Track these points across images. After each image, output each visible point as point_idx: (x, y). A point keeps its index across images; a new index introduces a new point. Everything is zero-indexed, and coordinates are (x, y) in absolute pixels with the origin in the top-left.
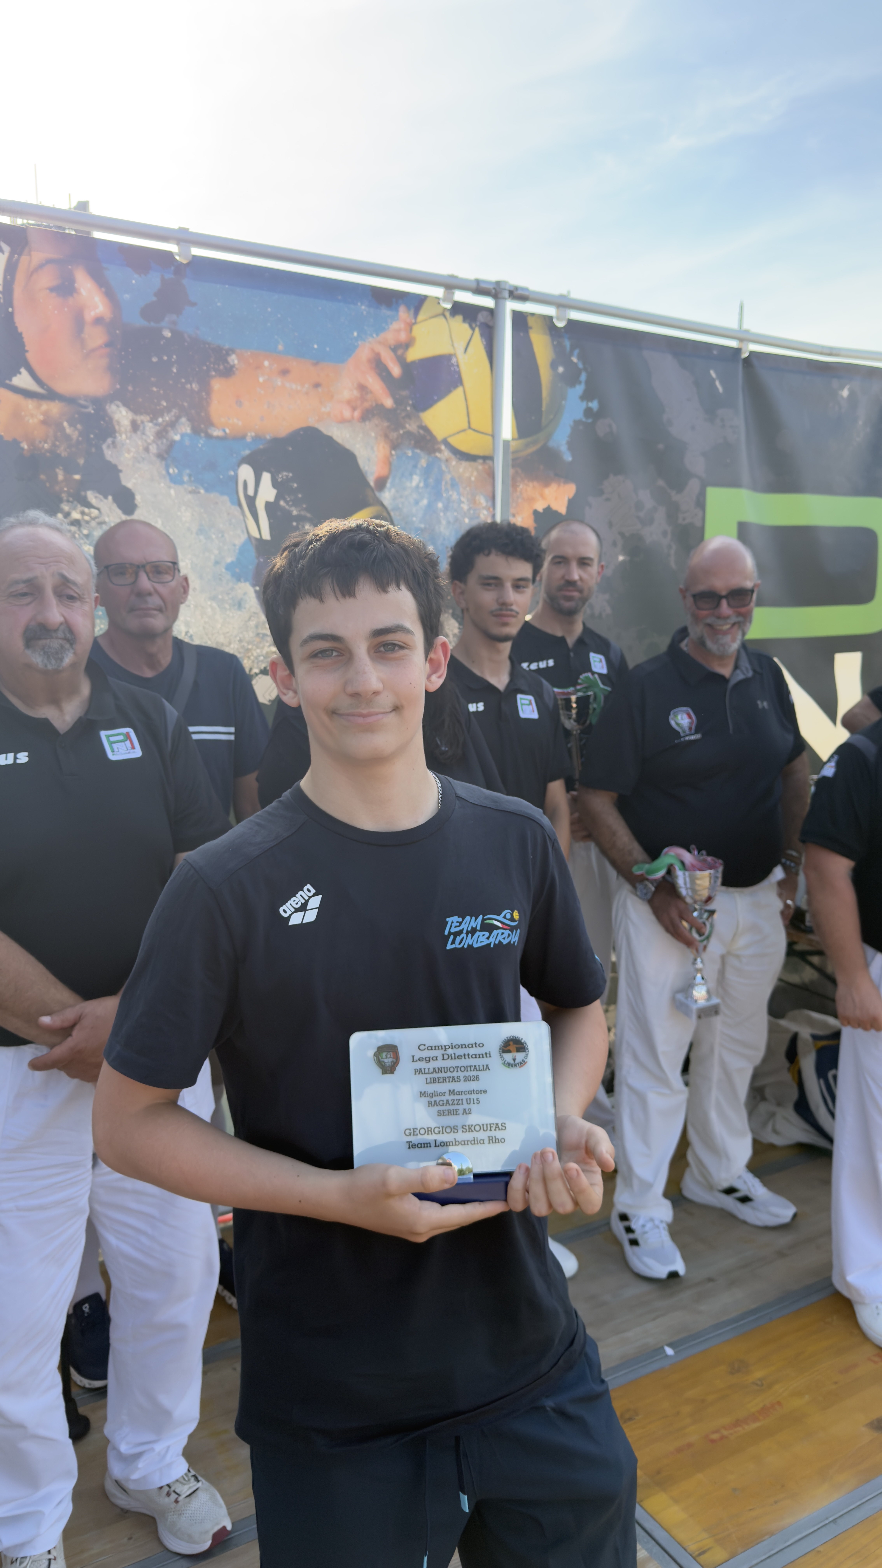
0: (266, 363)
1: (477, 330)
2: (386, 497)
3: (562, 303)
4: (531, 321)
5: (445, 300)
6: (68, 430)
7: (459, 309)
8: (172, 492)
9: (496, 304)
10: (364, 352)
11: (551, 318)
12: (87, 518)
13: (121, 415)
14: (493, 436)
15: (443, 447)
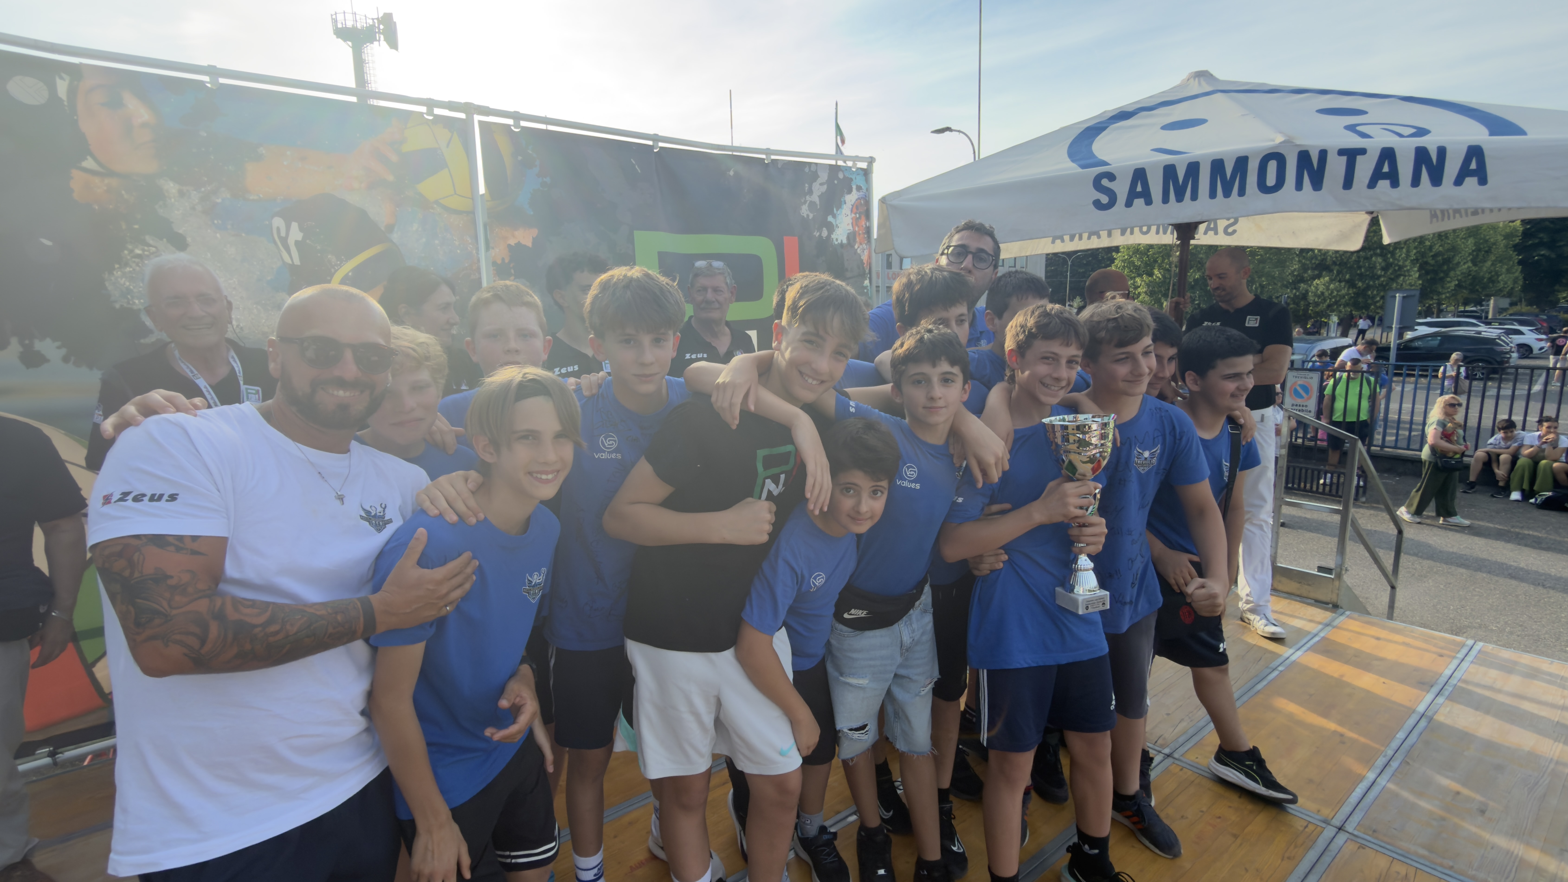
0: (288, 153)
1: (455, 133)
2: (395, 237)
3: (517, 116)
4: (493, 128)
5: (428, 114)
6: (126, 196)
7: (439, 119)
8: (218, 235)
9: (467, 116)
10: (366, 146)
11: (509, 126)
12: (146, 253)
13: (171, 187)
14: (472, 199)
15: (435, 206)
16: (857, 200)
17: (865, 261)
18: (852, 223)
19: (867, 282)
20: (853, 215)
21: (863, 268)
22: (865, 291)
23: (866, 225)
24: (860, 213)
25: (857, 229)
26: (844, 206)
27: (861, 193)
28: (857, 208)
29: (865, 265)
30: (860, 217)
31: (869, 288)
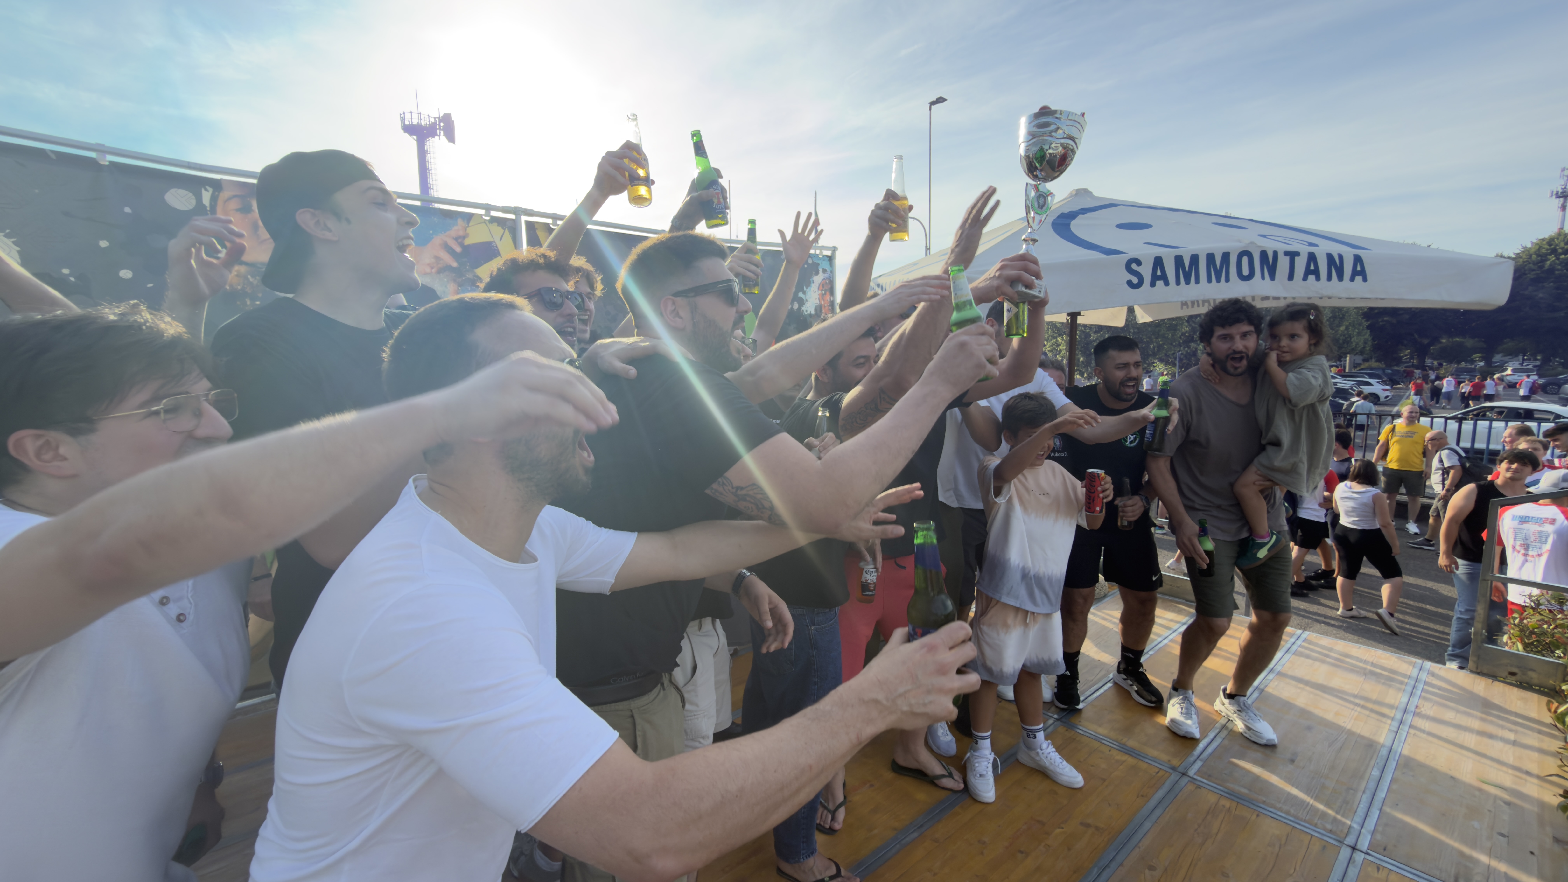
1: (506, 229)
4: (536, 226)
5: (486, 215)
6: (251, 280)
7: (494, 220)
9: (516, 217)
10: (437, 240)
11: (548, 224)
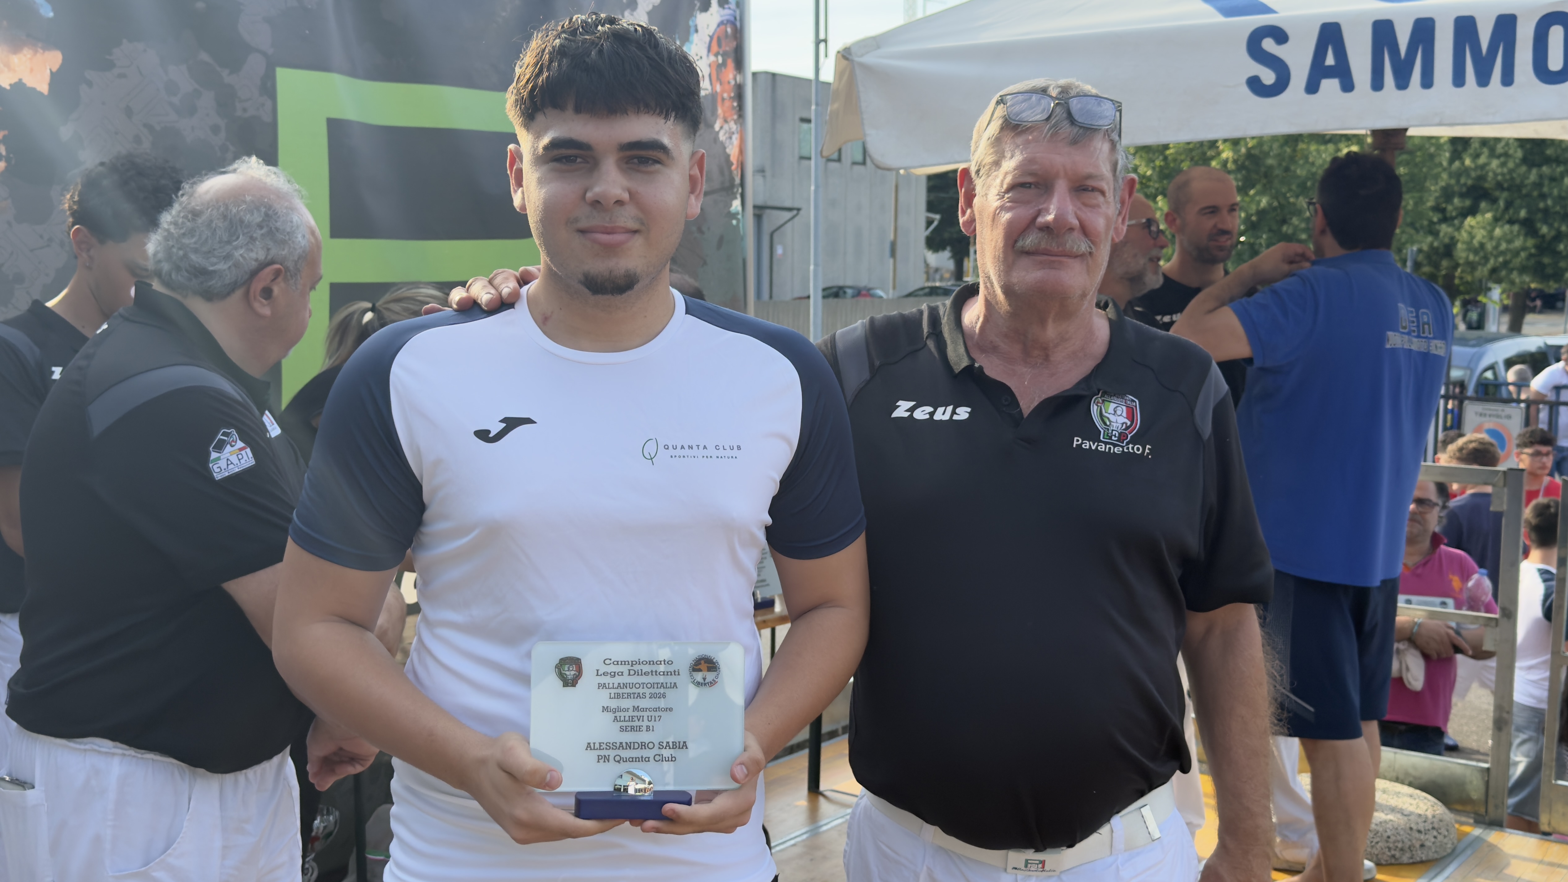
16: (719, 26)
17: (734, 159)
18: (710, 75)
19: (736, 205)
20: (712, 58)
21: (731, 172)
22: (734, 222)
23: (736, 81)
24: (725, 55)
25: (718, 88)
26: (695, 38)
27: (727, 12)
28: (719, 45)
29: (733, 167)
30: (724, 64)
31: (740, 217)
